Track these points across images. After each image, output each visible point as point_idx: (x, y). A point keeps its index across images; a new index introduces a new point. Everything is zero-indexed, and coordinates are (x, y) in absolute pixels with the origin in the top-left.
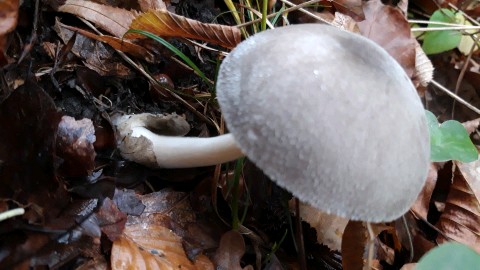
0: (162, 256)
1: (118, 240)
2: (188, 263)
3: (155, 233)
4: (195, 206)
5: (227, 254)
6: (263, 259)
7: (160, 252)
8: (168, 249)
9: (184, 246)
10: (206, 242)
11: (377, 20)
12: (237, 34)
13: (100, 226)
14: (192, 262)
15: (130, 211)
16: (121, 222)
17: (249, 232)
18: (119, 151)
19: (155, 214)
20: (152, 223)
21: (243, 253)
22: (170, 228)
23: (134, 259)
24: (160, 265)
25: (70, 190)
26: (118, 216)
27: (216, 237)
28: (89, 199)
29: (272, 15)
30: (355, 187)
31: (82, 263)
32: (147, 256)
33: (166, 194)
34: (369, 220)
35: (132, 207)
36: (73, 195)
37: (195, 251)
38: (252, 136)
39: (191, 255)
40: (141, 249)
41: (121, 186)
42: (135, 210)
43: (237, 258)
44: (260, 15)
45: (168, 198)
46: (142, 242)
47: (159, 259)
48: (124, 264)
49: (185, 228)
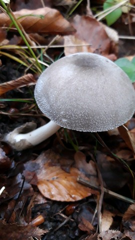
0: (57, 178)
1: (38, 183)
2: (68, 174)
3: (49, 171)
4: (57, 152)
5: (80, 162)
6: (94, 155)
7: (55, 177)
8: (57, 174)
9: (63, 169)
10: (69, 162)
11: (82, 25)
12: (31, 76)
13: (29, 183)
14: (69, 173)
15: (34, 169)
16: (35, 176)
17: (82, 148)
18: (15, 150)
19: (44, 165)
20: (45, 168)
21: (85, 158)
22: (53, 166)
23: (48, 186)
24: (59, 182)
25: (8, 177)
26: (32, 175)
27: (72, 158)
28: (17, 175)
29: (39, 57)
30: (111, 117)
31: (30, 199)
32: (52, 182)
33: (44, 154)
34: (123, 124)
35: (34, 167)
36: (10, 177)
37: (68, 168)
38: (64, 120)
39: (67, 171)
40: (48, 181)
41: (25, 162)
42: (36, 167)
43: (84, 161)
44: (34, 59)
45: (45, 155)
46: (47, 178)
47: (57, 180)
48: (46, 190)
49: (59, 162)
